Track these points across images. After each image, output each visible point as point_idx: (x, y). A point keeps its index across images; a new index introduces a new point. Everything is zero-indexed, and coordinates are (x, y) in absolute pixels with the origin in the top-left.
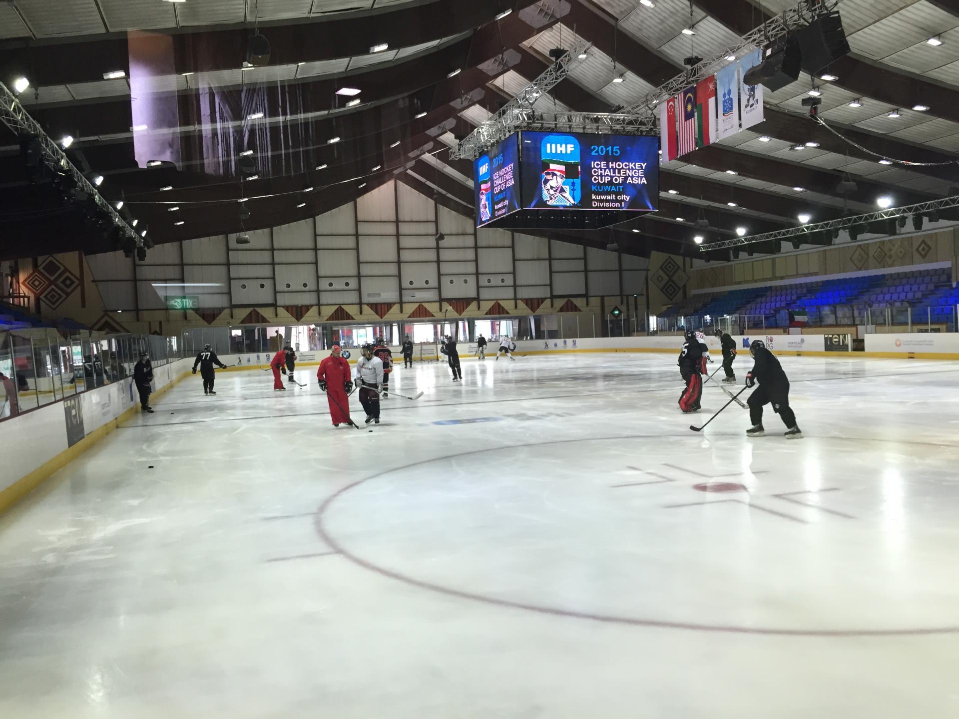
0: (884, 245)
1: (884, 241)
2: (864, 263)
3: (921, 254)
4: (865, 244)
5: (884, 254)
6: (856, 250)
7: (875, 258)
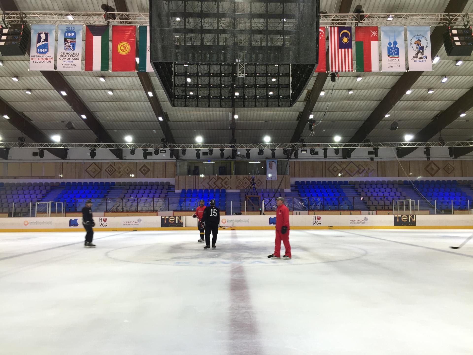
0: (114, 165)
1: (114, 162)
2: (98, 173)
3: (142, 172)
4: (99, 162)
5: (114, 170)
6: (91, 165)
7: (107, 172)
